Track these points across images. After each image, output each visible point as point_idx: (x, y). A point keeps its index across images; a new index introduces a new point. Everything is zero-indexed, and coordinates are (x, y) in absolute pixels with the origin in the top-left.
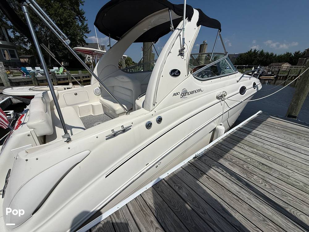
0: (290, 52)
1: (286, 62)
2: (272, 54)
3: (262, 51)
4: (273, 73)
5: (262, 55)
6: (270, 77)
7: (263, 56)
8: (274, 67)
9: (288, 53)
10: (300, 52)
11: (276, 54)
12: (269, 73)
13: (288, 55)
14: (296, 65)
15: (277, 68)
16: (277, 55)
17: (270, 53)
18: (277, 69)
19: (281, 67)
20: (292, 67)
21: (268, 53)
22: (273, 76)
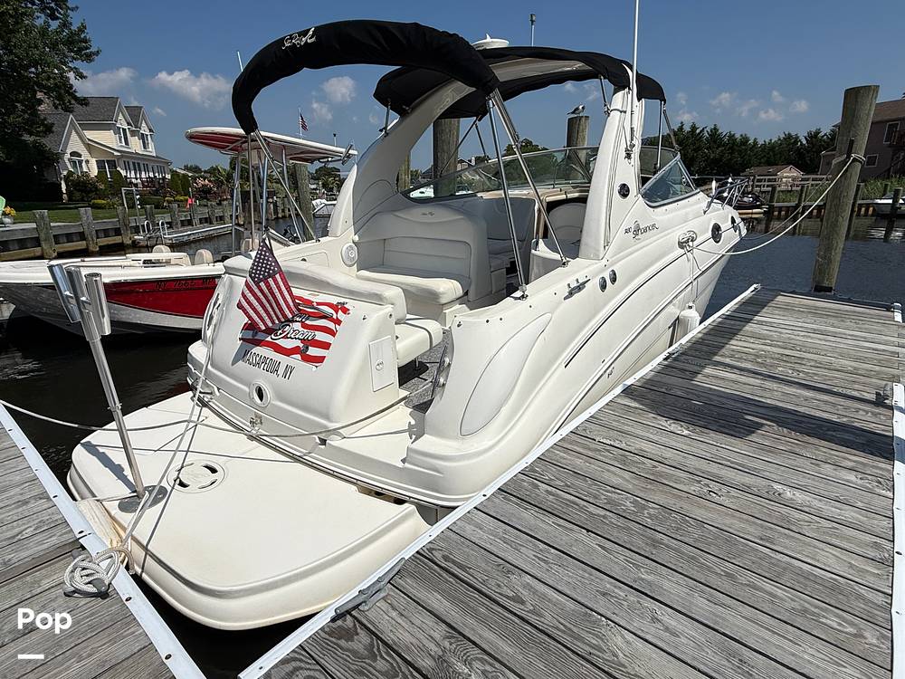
0: (793, 134)
1: (788, 162)
2: (745, 140)
3: (715, 129)
4: (756, 198)
5: (715, 142)
6: (750, 211)
7: (719, 147)
8: (759, 181)
9: (789, 136)
10: (822, 134)
11: (755, 139)
12: (745, 199)
13: (790, 140)
14: (816, 173)
15: (766, 183)
16: (761, 142)
17: (738, 136)
18: (768, 186)
19: (775, 180)
20: (808, 180)
21: (732, 136)
22: (758, 207)
